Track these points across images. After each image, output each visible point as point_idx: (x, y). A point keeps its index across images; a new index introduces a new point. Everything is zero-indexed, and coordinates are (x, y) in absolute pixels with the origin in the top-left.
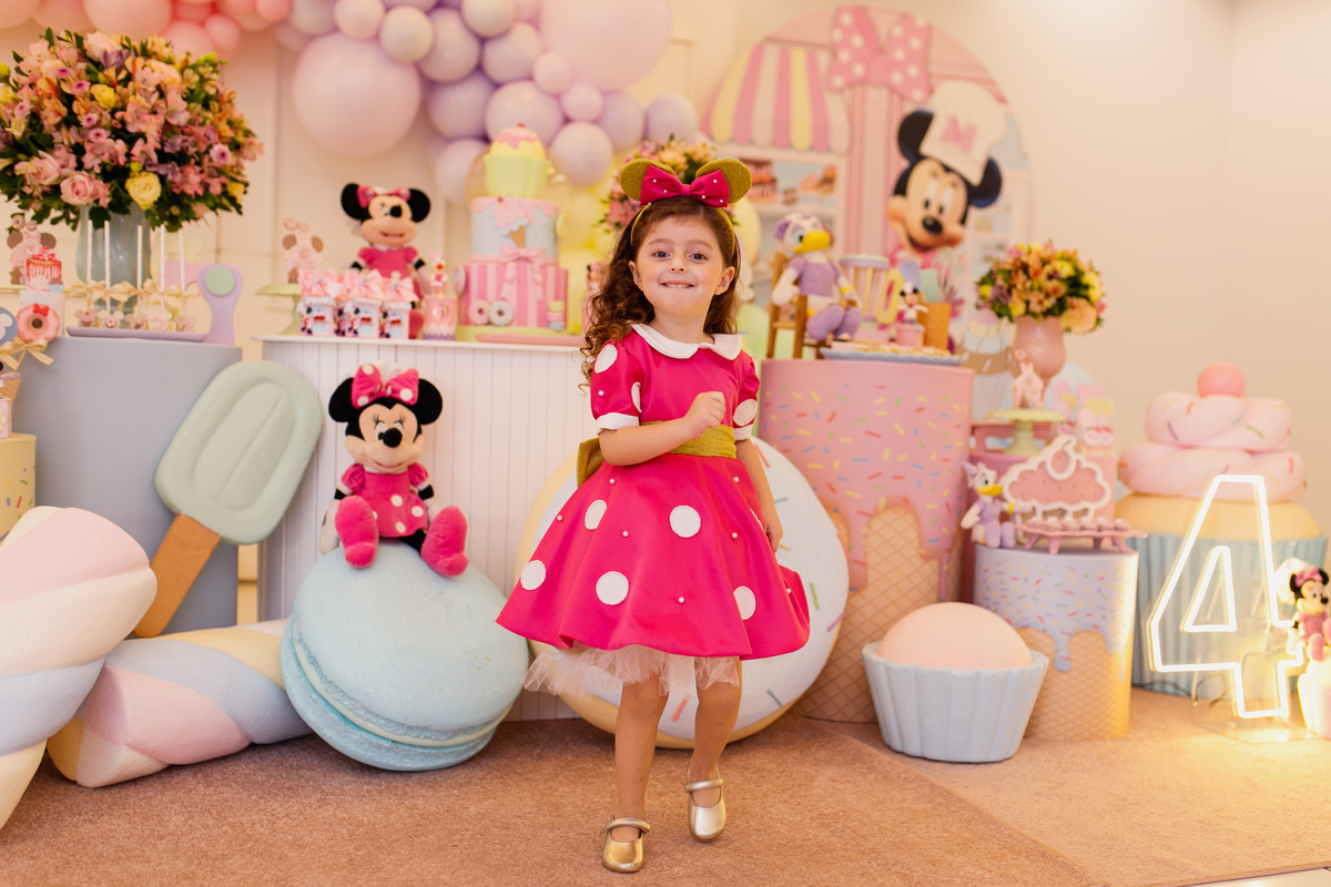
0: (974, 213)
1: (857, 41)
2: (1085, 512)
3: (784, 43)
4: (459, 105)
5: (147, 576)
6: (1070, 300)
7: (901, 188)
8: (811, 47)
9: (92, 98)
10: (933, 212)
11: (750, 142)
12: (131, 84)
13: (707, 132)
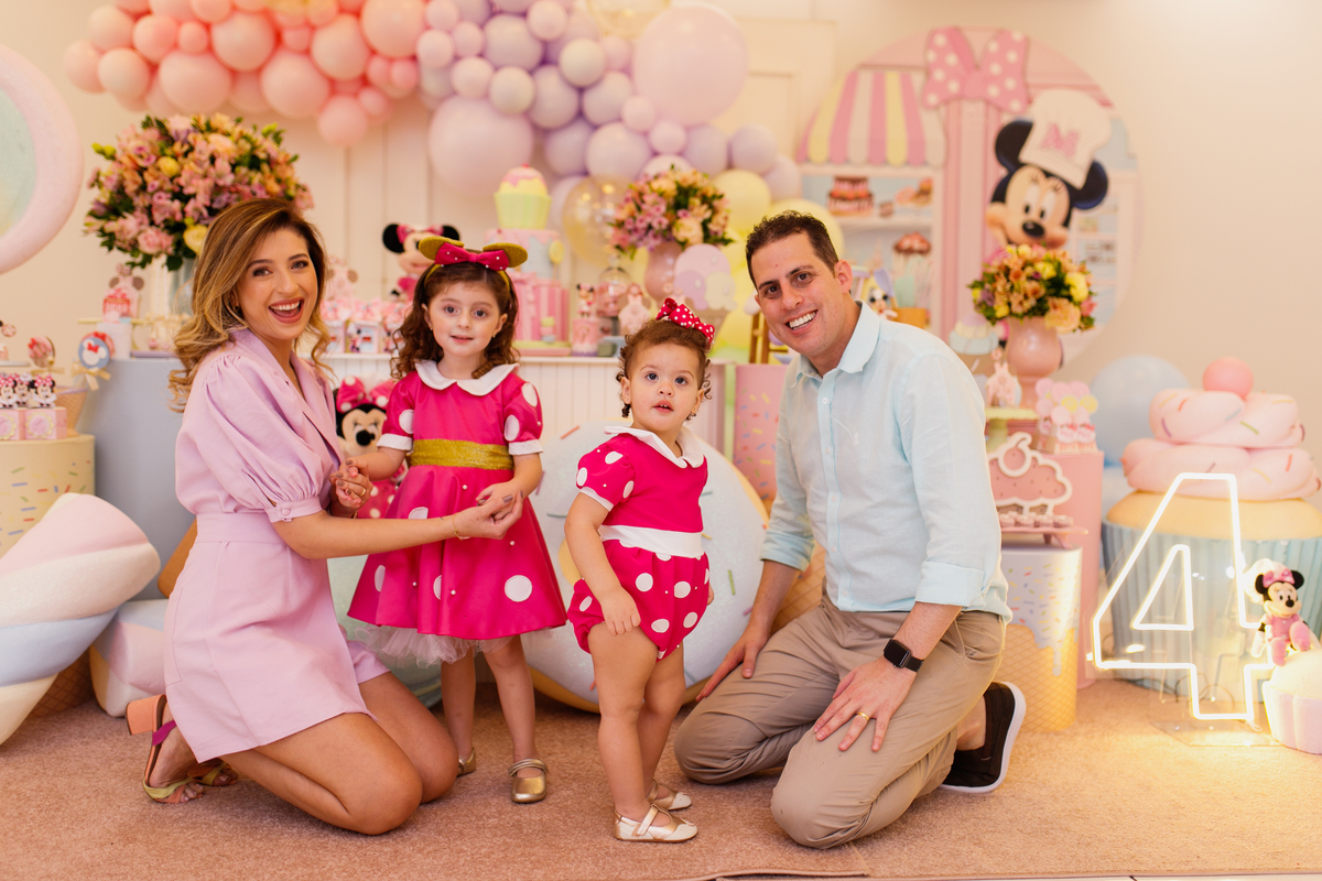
0: (1077, 215)
1: (952, 59)
2: (1040, 509)
3: (877, 68)
4: (565, 146)
5: (147, 548)
6: (1051, 301)
7: (1000, 195)
8: (905, 70)
9: (159, 169)
10: (1034, 216)
11: (846, 161)
12: (190, 156)
13: (802, 155)
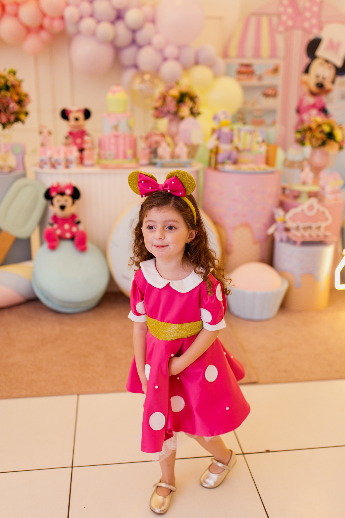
0: (338, 79)
1: (290, 10)
2: (319, 228)
3: (258, 15)
4: (128, 55)
6: (327, 141)
7: (307, 70)
8: (270, 15)
10: (320, 80)
11: (244, 56)
13: (225, 55)
